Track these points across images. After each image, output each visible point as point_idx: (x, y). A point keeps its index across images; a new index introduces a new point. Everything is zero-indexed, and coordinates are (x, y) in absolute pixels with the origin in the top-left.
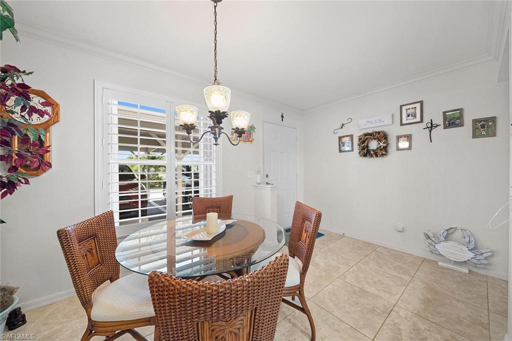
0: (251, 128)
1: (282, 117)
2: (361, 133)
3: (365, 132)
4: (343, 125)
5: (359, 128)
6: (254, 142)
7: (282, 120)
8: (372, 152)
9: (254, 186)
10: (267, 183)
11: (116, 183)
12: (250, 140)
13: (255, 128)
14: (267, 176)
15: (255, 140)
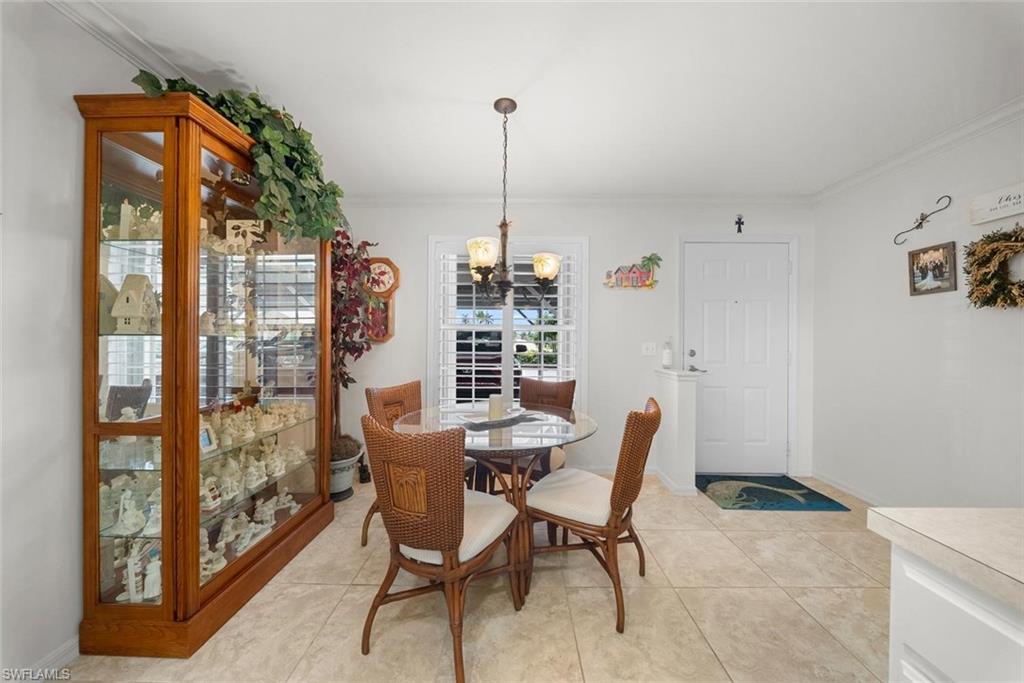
0: (650, 259)
1: (740, 223)
2: (977, 236)
3: (989, 231)
4: (924, 218)
5: (972, 221)
6: (657, 287)
7: (740, 230)
8: (1015, 292)
9: (656, 371)
10: (693, 369)
11: (452, 354)
12: (648, 283)
13: (660, 259)
14: (693, 354)
15: (659, 284)
